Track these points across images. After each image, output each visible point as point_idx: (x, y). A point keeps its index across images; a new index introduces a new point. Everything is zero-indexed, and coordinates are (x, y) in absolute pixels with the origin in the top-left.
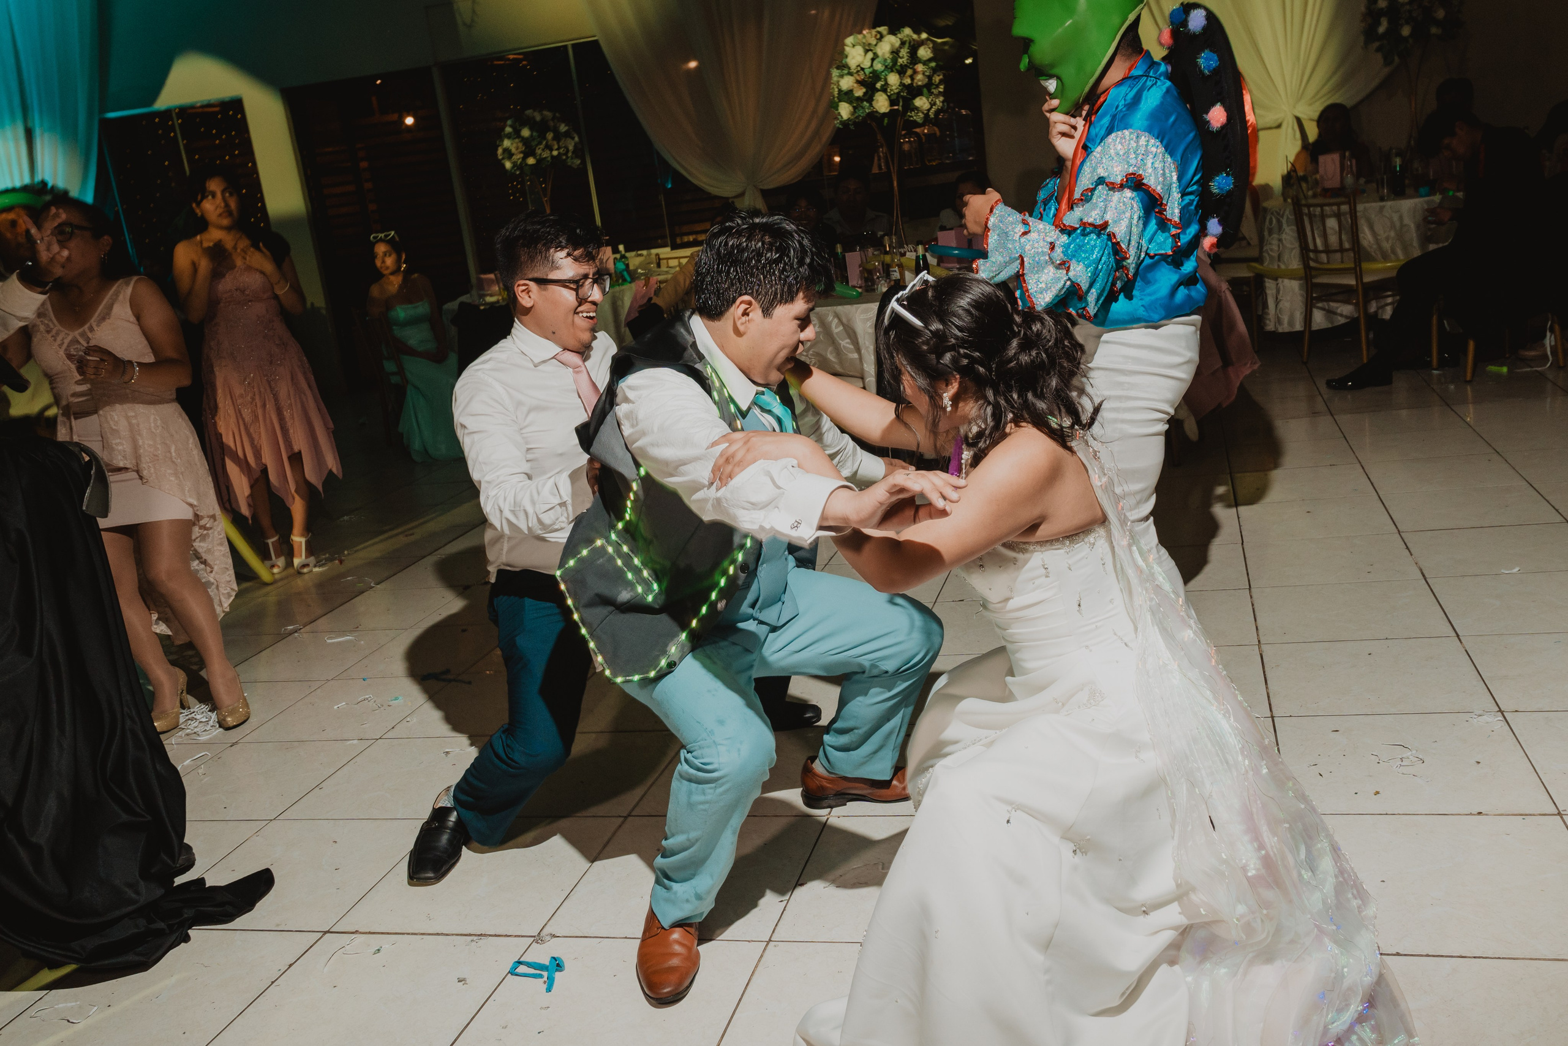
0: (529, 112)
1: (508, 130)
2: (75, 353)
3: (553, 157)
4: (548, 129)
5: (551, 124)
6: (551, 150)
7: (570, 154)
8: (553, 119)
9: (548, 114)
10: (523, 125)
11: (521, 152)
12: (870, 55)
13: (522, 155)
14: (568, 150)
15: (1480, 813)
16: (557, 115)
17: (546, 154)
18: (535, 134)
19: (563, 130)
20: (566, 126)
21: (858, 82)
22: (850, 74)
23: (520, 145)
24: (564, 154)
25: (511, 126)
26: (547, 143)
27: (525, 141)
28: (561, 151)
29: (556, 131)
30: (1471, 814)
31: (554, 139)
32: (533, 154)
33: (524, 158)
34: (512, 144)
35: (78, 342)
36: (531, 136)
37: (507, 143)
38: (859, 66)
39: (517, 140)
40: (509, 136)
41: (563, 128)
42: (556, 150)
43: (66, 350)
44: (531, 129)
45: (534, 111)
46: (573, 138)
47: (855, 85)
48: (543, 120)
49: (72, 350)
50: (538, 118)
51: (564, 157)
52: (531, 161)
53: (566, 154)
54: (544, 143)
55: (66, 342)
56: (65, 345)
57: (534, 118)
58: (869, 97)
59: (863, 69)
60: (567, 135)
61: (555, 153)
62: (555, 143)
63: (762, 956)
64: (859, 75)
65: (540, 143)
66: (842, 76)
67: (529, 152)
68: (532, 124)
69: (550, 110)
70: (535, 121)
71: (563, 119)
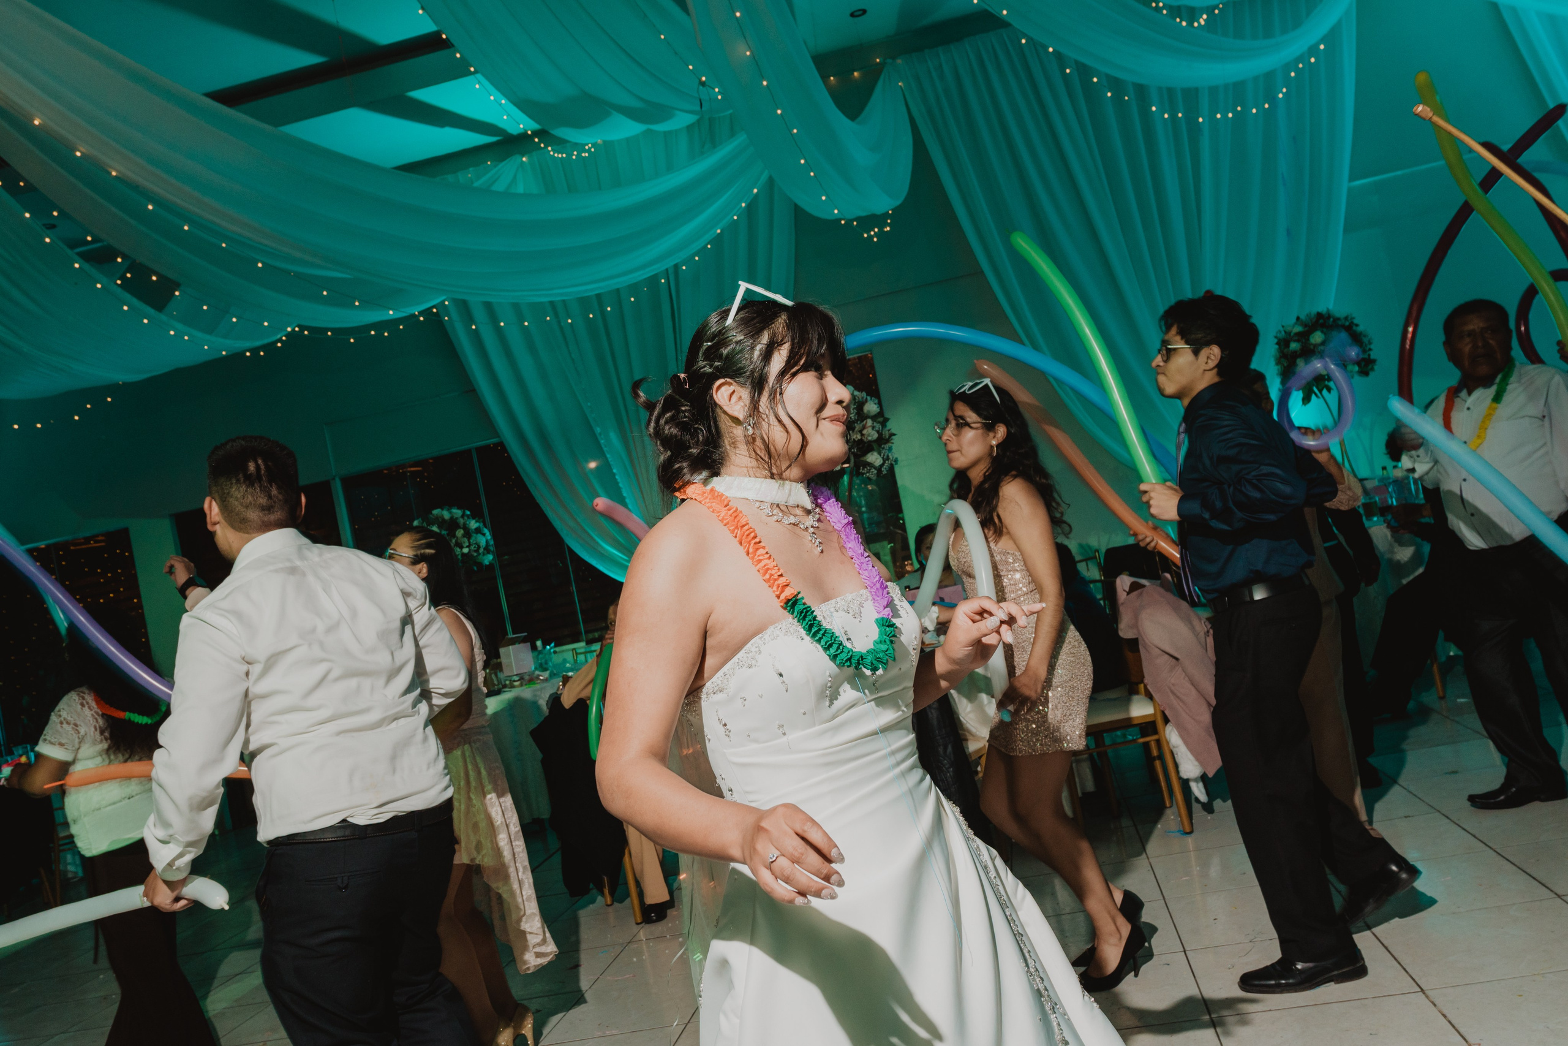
0: (436, 512)
3: (463, 555)
4: (458, 526)
5: (461, 521)
6: (461, 547)
7: (481, 550)
8: (463, 516)
9: (457, 512)
14: (479, 547)
16: (468, 513)
19: (474, 527)
20: (476, 522)
24: (475, 551)
28: (472, 548)
29: (466, 528)
31: (464, 536)
41: (473, 524)
42: (468, 547)
45: (442, 509)
46: (484, 535)
48: (451, 518)
50: (446, 515)
51: (475, 554)
53: (477, 551)
57: (442, 517)
60: (478, 531)
61: (466, 550)
62: (466, 540)
68: (441, 523)
69: (459, 508)
70: (444, 520)
71: (474, 516)
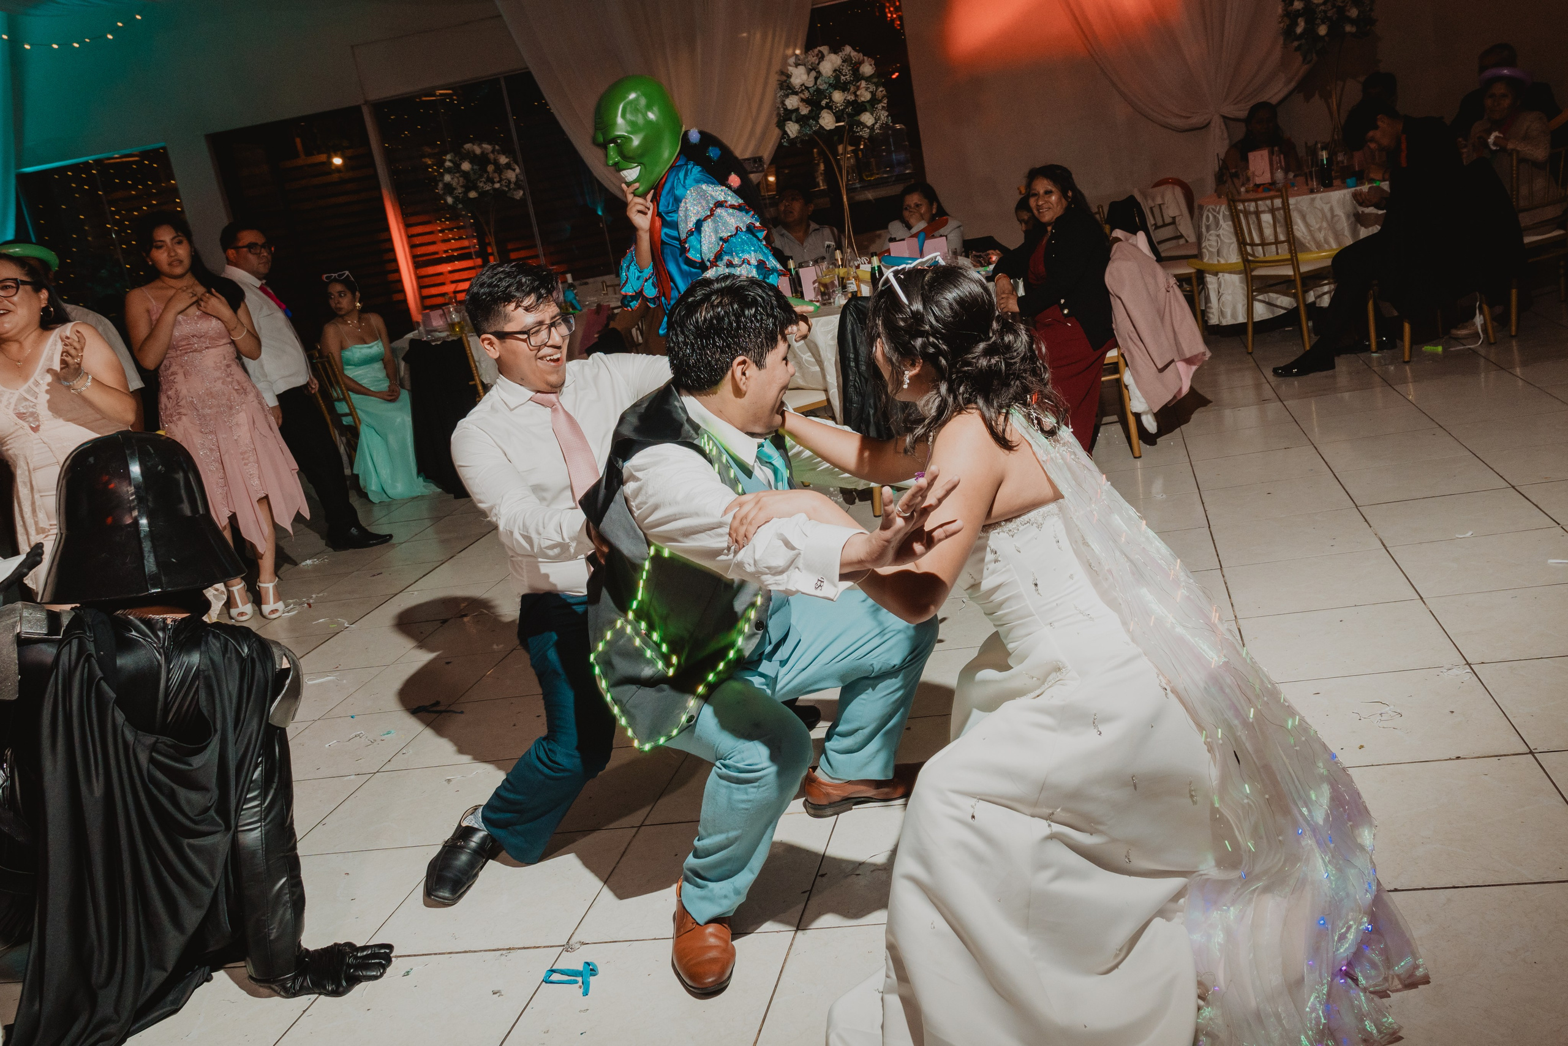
0: (468, 146)
1: (448, 164)
2: (25, 411)
3: (495, 190)
4: (488, 162)
5: (492, 156)
6: (493, 183)
7: (512, 186)
8: (493, 152)
9: (487, 147)
10: (463, 158)
11: (462, 187)
12: (813, 74)
13: (463, 189)
14: (509, 182)
15: (1458, 758)
16: (497, 147)
17: (488, 188)
18: (475, 167)
19: (505, 162)
20: (506, 157)
21: (802, 100)
22: (796, 93)
23: (461, 179)
24: (506, 186)
25: (450, 161)
26: (488, 176)
27: (465, 174)
28: (503, 183)
29: (496, 163)
30: (1450, 759)
31: (495, 171)
32: (475, 188)
33: (466, 193)
34: (452, 179)
35: (26, 399)
36: (472, 169)
37: (447, 178)
38: (803, 85)
39: (457, 175)
40: (449, 171)
41: (503, 160)
42: (498, 182)
43: (15, 409)
44: (471, 162)
45: (474, 145)
46: (514, 170)
47: (801, 104)
48: (482, 153)
49: (21, 408)
50: (478, 151)
51: (506, 189)
52: (473, 194)
53: (508, 186)
54: (486, 176)
55: (13, 401)
56: (12, 406)
57: (473, 152)
58: (815, 115)
59: (807, 88)
60: (508, 166)
61: (497, 186)
62: (497, 175)
63: (791, 944)
64: (804, 94)
65: (481, 176)
66: (787, 96)
67: (470, 184)
68: (472, 158)
69: (489, 143)
70: (475, 154)
71: (503, 152)
